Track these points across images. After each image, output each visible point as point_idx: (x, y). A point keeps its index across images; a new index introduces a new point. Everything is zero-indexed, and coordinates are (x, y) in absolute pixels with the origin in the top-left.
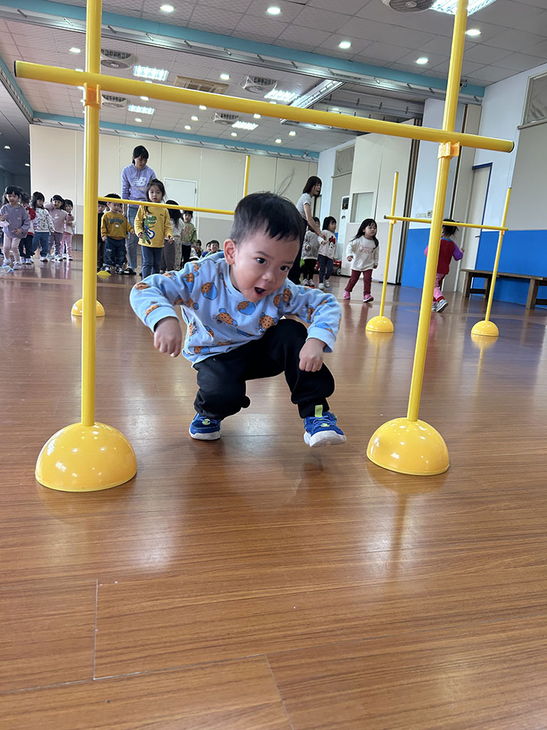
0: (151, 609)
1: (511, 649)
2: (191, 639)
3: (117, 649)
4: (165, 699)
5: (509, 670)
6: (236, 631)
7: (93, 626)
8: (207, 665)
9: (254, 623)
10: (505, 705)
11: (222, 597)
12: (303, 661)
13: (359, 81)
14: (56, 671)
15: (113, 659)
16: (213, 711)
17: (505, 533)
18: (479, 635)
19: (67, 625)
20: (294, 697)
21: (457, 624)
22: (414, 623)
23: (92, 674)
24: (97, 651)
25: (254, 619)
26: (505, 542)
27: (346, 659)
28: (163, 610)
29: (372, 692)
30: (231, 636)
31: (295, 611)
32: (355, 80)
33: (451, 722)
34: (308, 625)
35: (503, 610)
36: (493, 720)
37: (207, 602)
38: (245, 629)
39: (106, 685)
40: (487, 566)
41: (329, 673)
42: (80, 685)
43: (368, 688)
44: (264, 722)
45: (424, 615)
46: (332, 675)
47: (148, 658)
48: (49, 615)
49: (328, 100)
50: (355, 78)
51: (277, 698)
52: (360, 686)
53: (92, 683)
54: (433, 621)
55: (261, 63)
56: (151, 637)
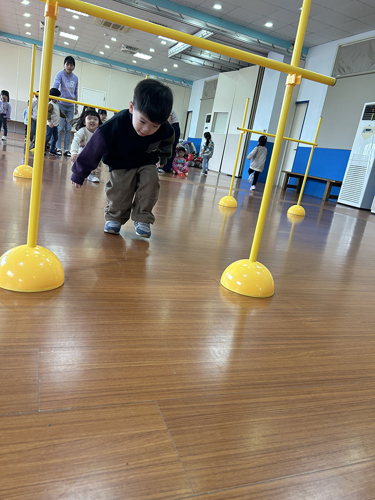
1: (314, 405)
2: (106, 389)
3: (54, 392)
4: (88, 425)
5: (312, 417)
6: (136, 385)
7: (38, 378)
8: (117, 406)
9: (148, 381)
10: (310, 437)
11: (125, 364)
12: (181, 406)
13: (225, 33)
14: (12, 405)
15: (52, 399)
16: (121, 433)
17: (310, 336)
18: (294, 395)
19: (18, 376)
20: (176, 427)
21: (281, 388)
22: (252, 386)
23: (38, 408)
24: (41, 394)
25: (148, 378)
26: (311, 341)
27: (209, 406)
29: (226, 426)
30: (132, 388)
31: (175, 375)
32: (222, 33)
33: (276, 446)
34: (184, 384)
35: (309, 381)
36: (304, 446)
37: (116, 366)
38: (142, 385)
39: (48, 415)
40: (299, 355)
41: (199, 414)
42: (29, 414)
43: (223, 424)
44: (156, 442)
45: (259, 382)
46: (200, 415)
47: (77, 400)
48: (5, 369)
50: (223, 31)
51: (164, 427)
52: (219, 422)
53: (37, 413)
54: (265, 386)
55: (159, 13)
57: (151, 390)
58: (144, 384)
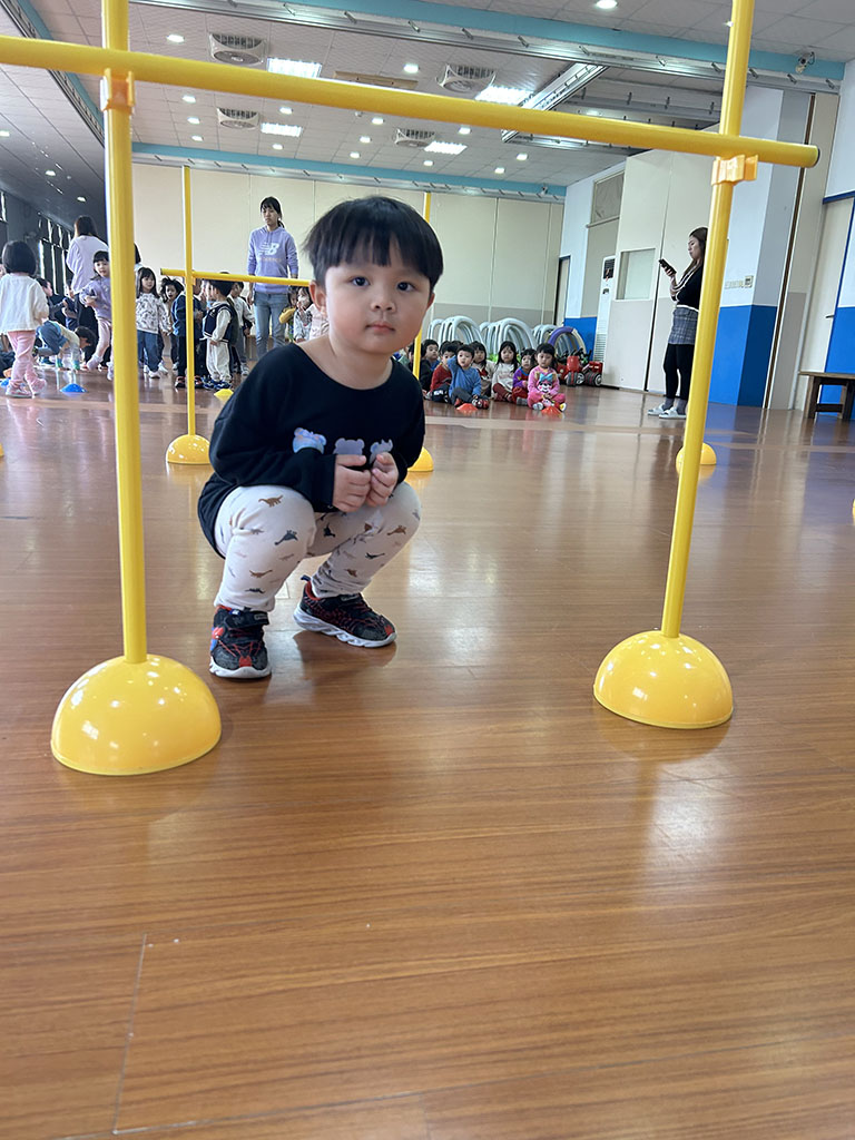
0: (229, 995)
2: (292, 1057)
3: (162, 1073)
7: (127, 1026)
8: (314, 1112)
9: (406, 1028)
11: (353, 974)
12: (488, 1109)
13: (630, 63)
14: (52, 1113)
15: (152, 1094)
23: (114, 1122)
24: (129, 1076)
25: (408, 1018)
27: (566, 1106)
28: (250, 997)
30: (363, 1052)
32: (624, 62)
34: (503, 1034)
37: (328, 982)
38: (388, 1039)
40: (833, 922)
45: (714, 1018)
47: (212, 1094)
48: (55, 1003)
49: (579, 98)
50: (624, 58)
55: (471, 43)
56: (222, 1051)
57: (410, 1056)
58: (394, 1038)
